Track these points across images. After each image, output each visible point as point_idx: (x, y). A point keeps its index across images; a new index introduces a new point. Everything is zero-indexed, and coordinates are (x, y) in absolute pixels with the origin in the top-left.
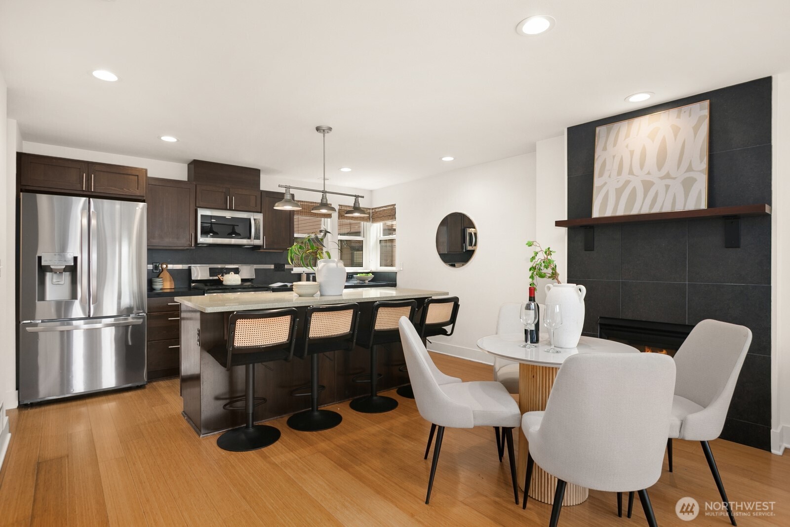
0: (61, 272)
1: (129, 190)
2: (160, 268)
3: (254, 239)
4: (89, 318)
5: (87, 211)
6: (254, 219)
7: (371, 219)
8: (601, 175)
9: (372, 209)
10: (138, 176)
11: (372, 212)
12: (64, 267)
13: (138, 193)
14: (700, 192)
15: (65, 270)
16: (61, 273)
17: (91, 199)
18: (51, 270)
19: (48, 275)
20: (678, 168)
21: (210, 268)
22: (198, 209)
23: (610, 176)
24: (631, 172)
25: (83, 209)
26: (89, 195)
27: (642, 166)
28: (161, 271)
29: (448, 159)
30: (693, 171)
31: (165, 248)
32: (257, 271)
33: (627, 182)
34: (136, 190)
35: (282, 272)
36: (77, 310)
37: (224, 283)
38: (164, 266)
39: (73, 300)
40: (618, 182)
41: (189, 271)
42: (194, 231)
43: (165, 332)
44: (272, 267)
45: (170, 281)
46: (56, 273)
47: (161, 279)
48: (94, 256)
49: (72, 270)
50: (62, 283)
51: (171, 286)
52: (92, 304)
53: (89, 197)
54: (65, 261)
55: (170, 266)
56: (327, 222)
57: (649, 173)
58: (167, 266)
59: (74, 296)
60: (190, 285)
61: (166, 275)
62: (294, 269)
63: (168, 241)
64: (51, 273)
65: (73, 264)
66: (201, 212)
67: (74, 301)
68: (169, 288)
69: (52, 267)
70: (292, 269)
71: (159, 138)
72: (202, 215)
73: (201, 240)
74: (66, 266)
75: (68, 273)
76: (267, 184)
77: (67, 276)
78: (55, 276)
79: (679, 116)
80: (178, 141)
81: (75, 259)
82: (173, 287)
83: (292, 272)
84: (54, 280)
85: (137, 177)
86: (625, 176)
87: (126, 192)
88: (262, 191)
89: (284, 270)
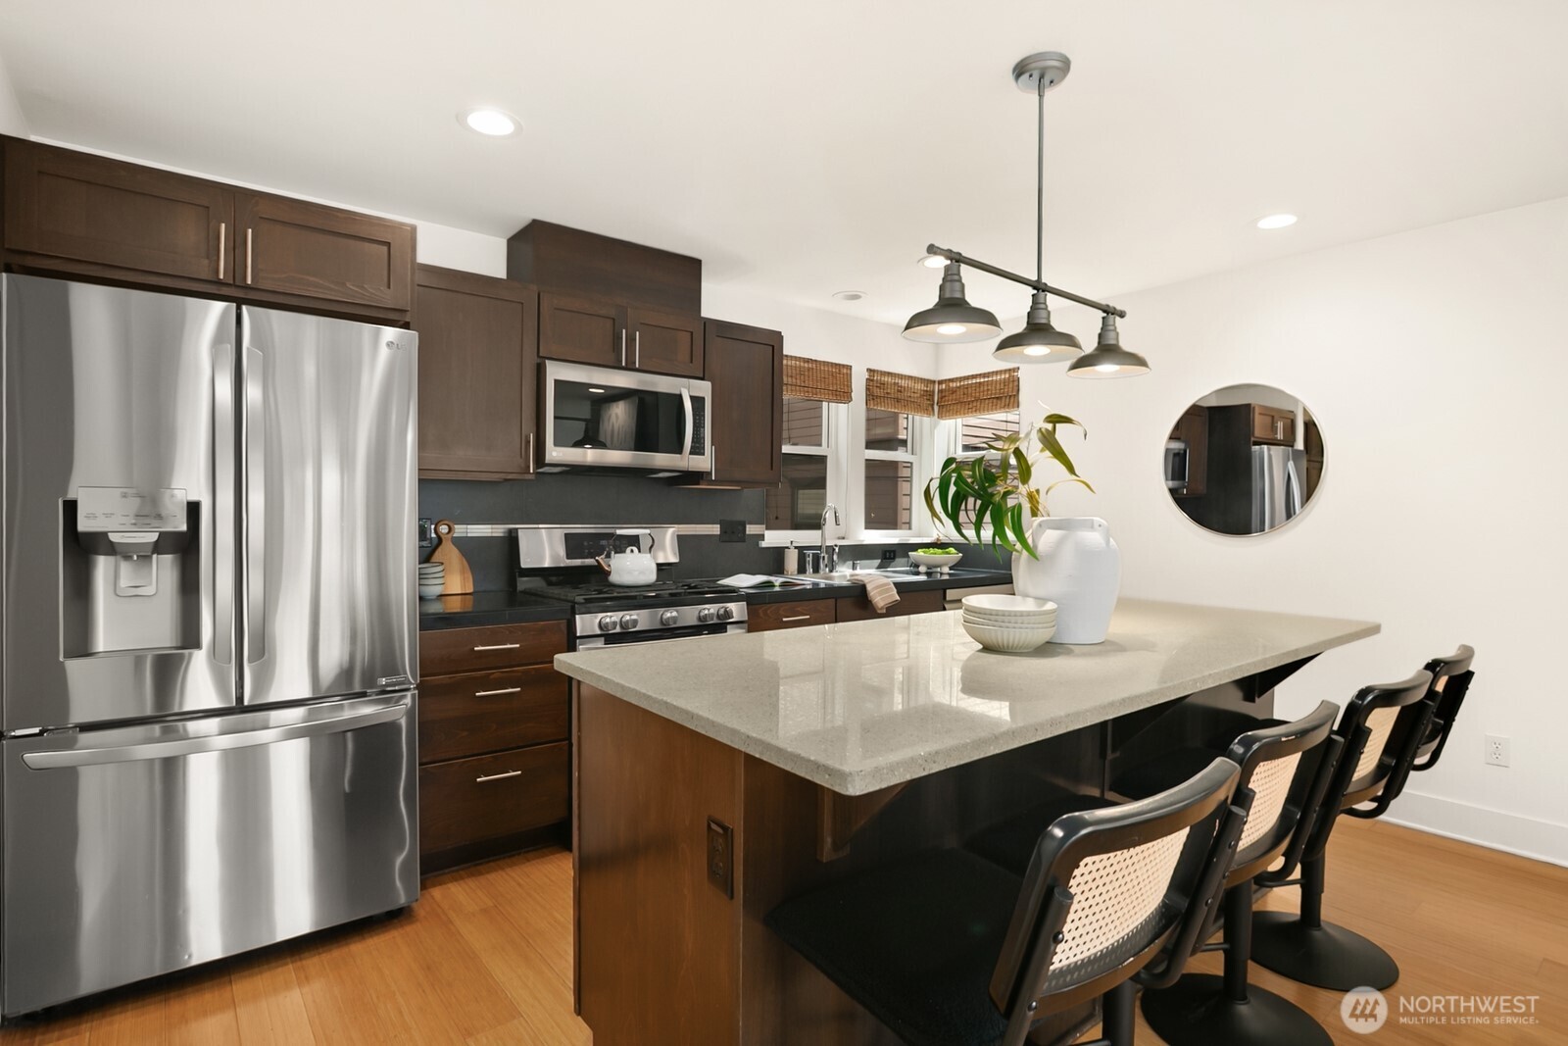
0: (142, 555)
1: (362, 288)
2: (433, 535)
3: (691, 453)
4: (240, 708)
5: (229, 348)
6: (692, 398)
7: (936, 408)
9: (940, 382)
10: (388, 244)
11: (940, 391)
12: (154, 537)
13: (387, 298)
15: (158, 547)
16: (145, 558)
17: (244, 308)
18: (112, 549)
19: (102, 565)
21: (566, 534)
22: (547, 361)
25: (218, 340)
26: (239, 294)
28: (435, 542)
29: (1278, 221)
31: (452, 476)
32: (682, 541)
34: (384, 288)
35: (739, 546)
36: (200, 687)
37: (614, 578)
38: (444, 529)
39: (186, 652)
41: (512, 541)
42: (535, 429)
43: (465, 733)
44: (715, 529)
45: (463, 572)
46: (127, 557)
47: (440, 568)
48: (256, 500)
49: (184, 546)
50: (150, 590)
51: (464, 586)
52: (250, 661)
53: (240, 302)
54: (159, 517)
55: (460, 530)
56: (837, 414)
58: (450, 530)
59: (190, 637)
60: (512, 583)
61: (449, 553)
62: (768, 534)
63: (464, 458)
64: (111, 559)
65: (184, 528)
66: (557, 372)
67: (190, 655)
68: (460, 592)
69: (114, 538)
70: (762, 537)
71: (461, 119)
72: (556, 381)
73: (554, 454)
74: (161, 534)
75: (167, 560)
76: (720, 301)
77: (165, 568)
78: (125, 567)
80: (519, 128)
81: (193, 509)
82: (471, 590)
83: (764, 544)
84: (124, 583)
85: (385, 248)
87: (351, 292)
88: (708, 322)
89: (742, 537)
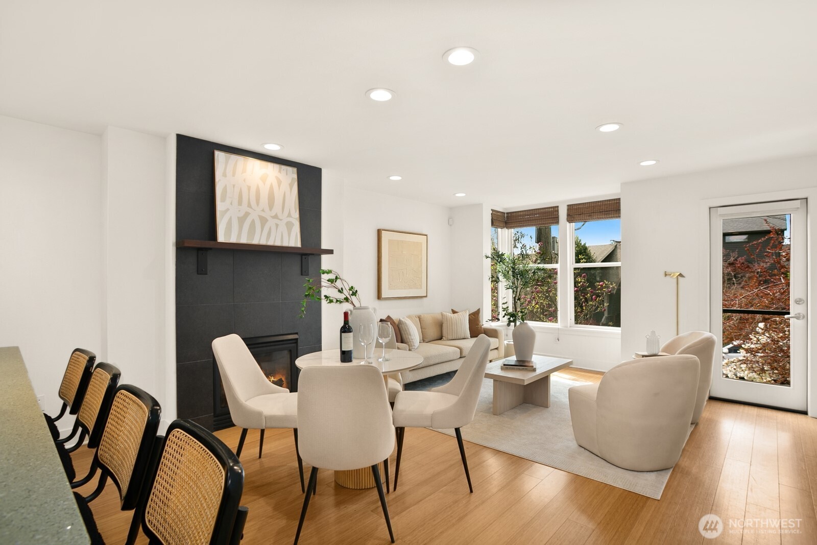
8: (223, 200)
14: (297, 233)
20: (283, 212)
23: (231, 204)
24: (249, 205)
27: (258, 203)
30: (291, 217)
33: (247, 214)
40: (239, 211)
57: (263, 210)
79: (280, 171)
86: (244, 208)
